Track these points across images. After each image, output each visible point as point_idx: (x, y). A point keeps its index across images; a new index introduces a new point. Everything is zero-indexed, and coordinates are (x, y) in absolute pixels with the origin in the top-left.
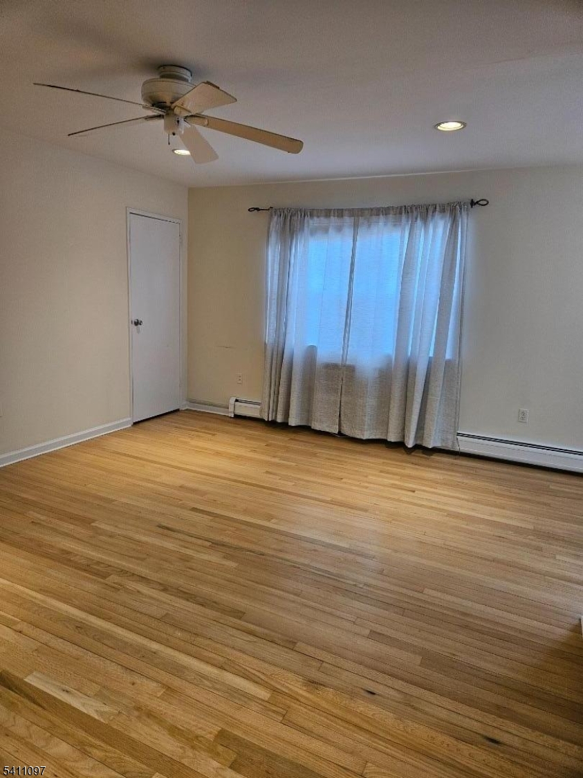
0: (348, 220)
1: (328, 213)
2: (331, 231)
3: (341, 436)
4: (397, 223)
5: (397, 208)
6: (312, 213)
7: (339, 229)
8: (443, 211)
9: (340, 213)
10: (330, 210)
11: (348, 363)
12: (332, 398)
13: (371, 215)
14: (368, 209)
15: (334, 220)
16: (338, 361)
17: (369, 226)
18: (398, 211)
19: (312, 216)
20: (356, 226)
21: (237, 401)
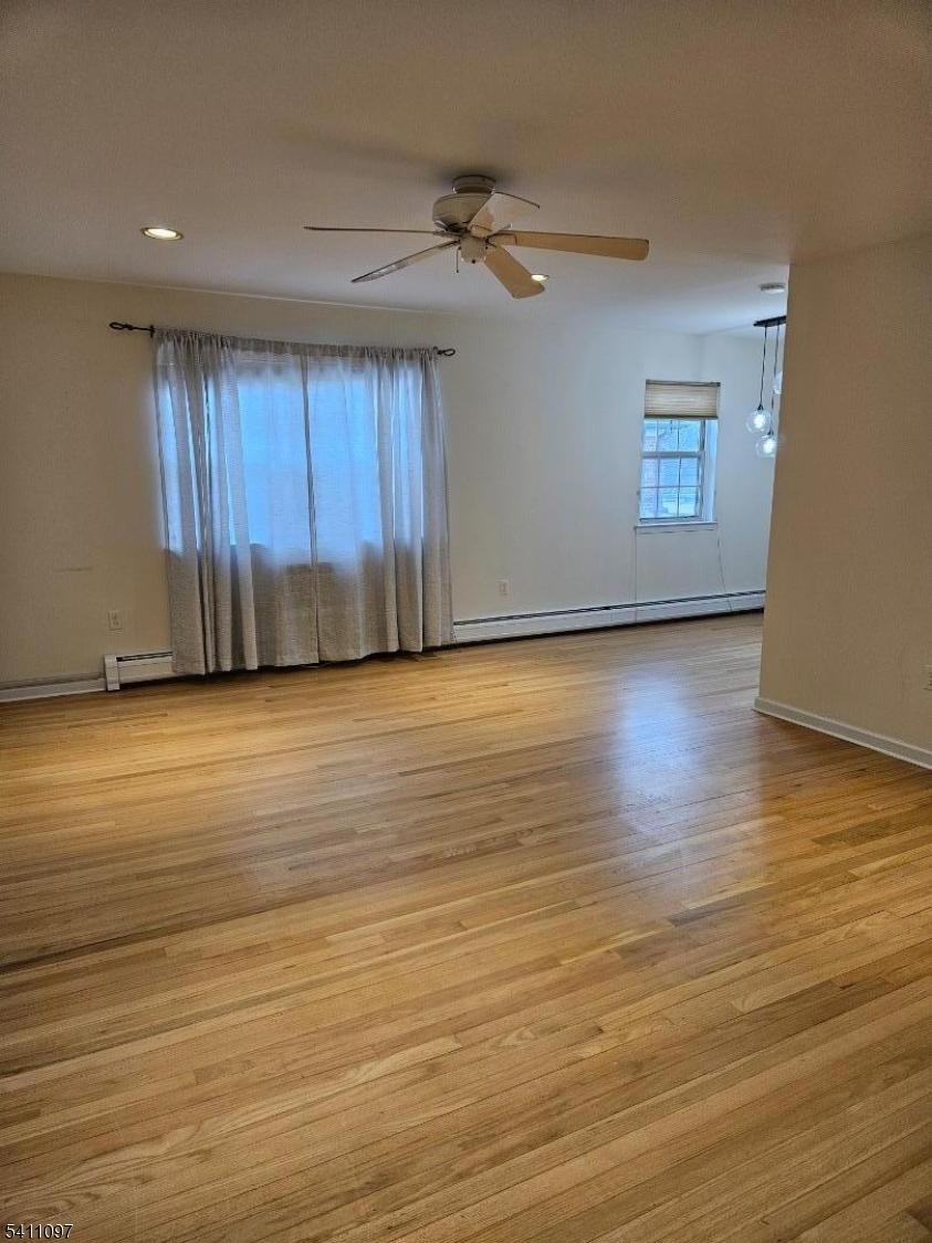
0: (291, 359)
1: (260, 346)
2: (269, 372)
3: (324, 665)
4: (358, 368)
5: (357, 348)
6: (235, 343)
7: (278, 371)
8: (411, 358)
9: (279, 348)
10: (264, 342)
11: (320, 560)
12: (304, 615)
13: (323, 355)
14: (320, 346)
15: (270, 357)
16: (308, 560)
17: (321, 370)
18: (359, 355)
19: (234, 346)
20: (304, 369)
21: (119, 659)
